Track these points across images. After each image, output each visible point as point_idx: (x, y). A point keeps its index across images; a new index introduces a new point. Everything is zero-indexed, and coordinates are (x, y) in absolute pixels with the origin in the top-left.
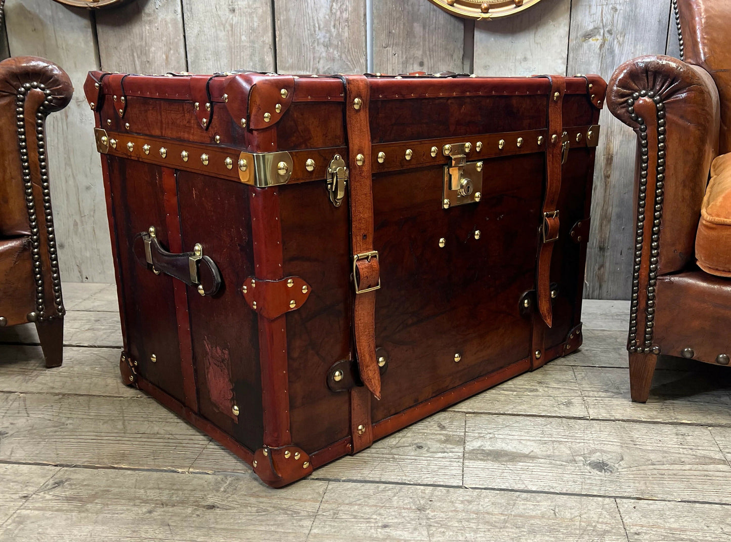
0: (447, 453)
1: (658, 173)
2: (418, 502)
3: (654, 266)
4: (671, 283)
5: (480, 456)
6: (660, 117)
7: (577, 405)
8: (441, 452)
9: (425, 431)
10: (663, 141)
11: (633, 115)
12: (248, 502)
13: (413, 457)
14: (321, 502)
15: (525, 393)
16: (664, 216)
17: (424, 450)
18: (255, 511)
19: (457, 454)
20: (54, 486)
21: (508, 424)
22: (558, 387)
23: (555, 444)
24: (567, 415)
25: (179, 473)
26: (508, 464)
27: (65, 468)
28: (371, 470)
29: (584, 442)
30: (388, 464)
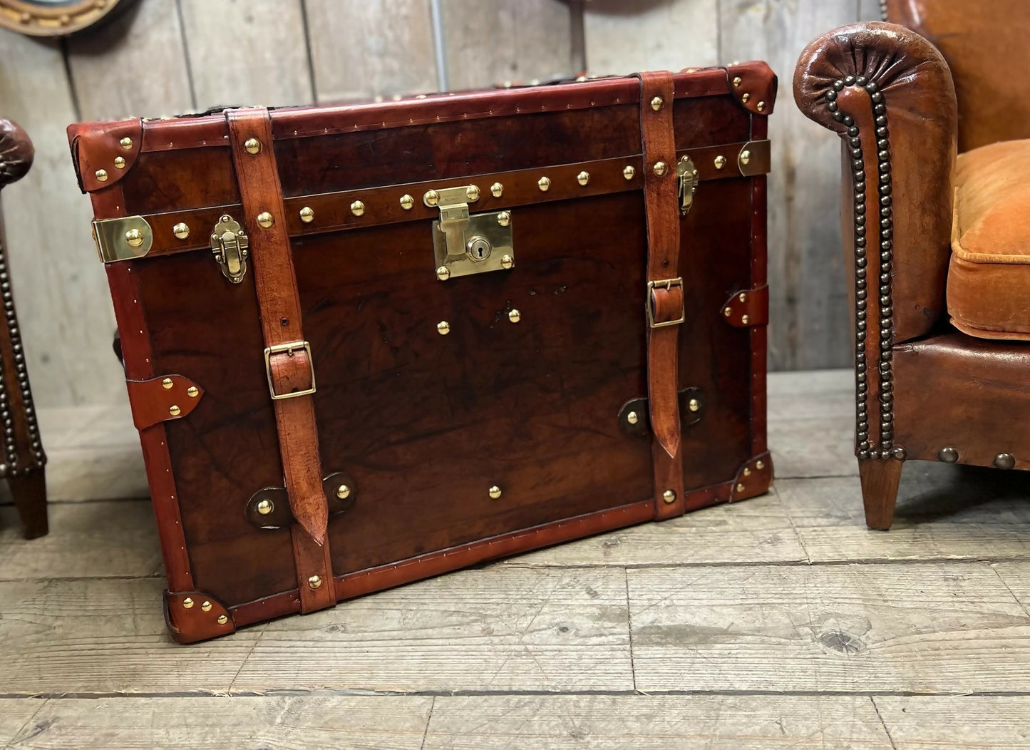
0: (606, 636)
1: (882, 195)
2: (571, 723)
3: (886, 331)
4: (915, 354)
5: (655, 638)
6: (878, 113)
7: (788, 542)
8: (596, 636)
9: (569, 602)
10: (886, 147)
11: (837, 114)
12: (316, 740)
13: (555, 647)
14: (426, 732)
15: (709, 528)
16: (895, 258)
17: (571, 634)
19: (621, 636)
20: (36, 731)
21: (690, 582)
22: (757, 514)
23: (764, 609)
24: (775, 559)
25: (214, 696)
26: (699, 648)
27: (52, 700)
28: (496, 673)
29: (807, 603)
30: (519, 661)
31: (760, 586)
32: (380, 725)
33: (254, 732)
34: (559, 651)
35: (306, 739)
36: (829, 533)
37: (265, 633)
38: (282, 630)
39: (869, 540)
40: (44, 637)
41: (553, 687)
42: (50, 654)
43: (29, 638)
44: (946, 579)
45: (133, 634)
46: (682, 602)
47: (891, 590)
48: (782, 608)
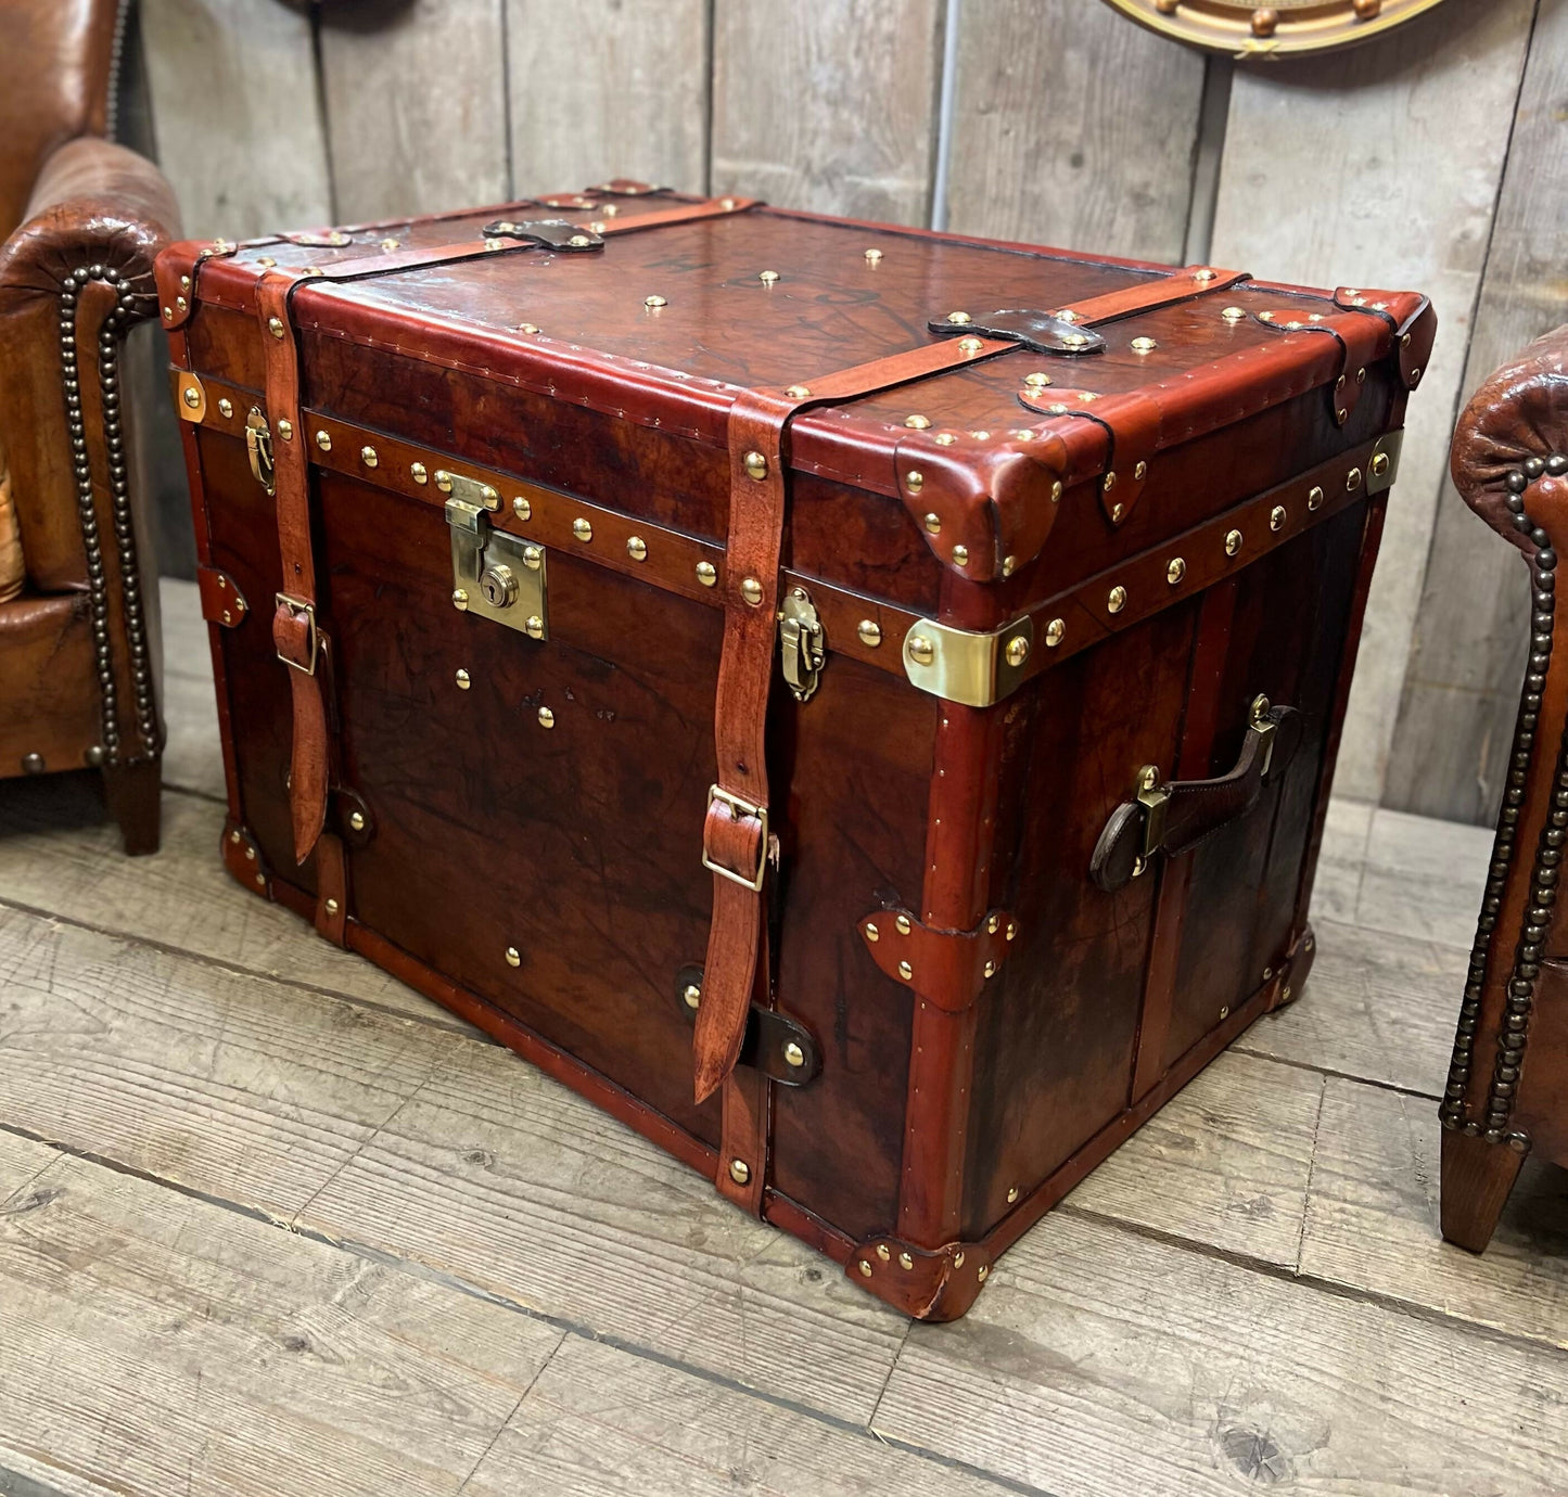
0: (874, 1308)
2: (741, 1452)
3: (1537, 929)
5: (948, 1340)
7: (1282, 1218)
8: (859, 1305)
11: (1521, 519)
13: (786, 1305)
14: (528, 1390)
17: (820, 1288)
18: (380, 1382)
20: (31, 1203)
24: (1237, 1249)
25: (272, 1223)
26: (1010, 1384)
27: (68, 1157)
28: (673, 1322)
29: (1242, 1358)
30: (718, 1310)
31: (1178, 1296)
32: (470, 1354)
33: (298, 1306)
34: (788, 1313)
35: (360, 1343)
36: (1365, 1224)
37: (380, 1133)
38: (405, 1137)
40: (93, 1043)
43: (74, 1038)
44: (1524, 1391)
45: (205, 1075)
46: (1030, 1286)
47: (1407, 1380)
48: (1191, 1351)
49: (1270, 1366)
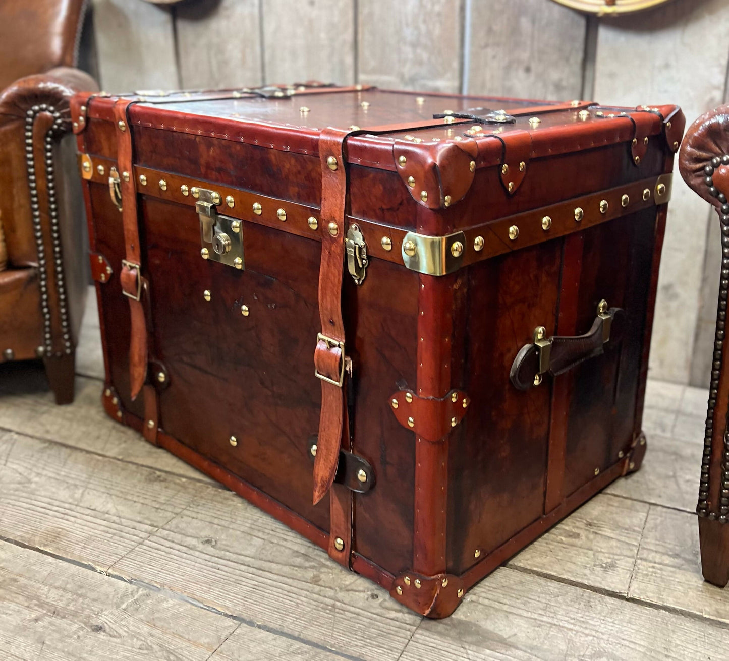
7: (622, 570)
8: (396, 610)
12: (138, 631)
13: (357, 610)
14: (214, 651)
17: (378, 603)
18: (138, 647)
21: (505, 584)
22: (612, 535)
23: (552, 629)
24: (597, 585)
25: (96, 571)
26: (471, 648)
28: (297, 618)
29: (594, 636)
30: (322, 613)
31: (564, 607)
32: (188, 633)
34: (358, 614)
35: (131, 628)
36: (664, 573)
37: (161, 530)
38: (173, 532)
39: (699, 591)
40: (21, 488)
41: (332, 646)
42: (17, 503)
43: (13, 486)
46: (487, 602)
47: (680, 647)
48: (567, 633)
49: (608, 640)
